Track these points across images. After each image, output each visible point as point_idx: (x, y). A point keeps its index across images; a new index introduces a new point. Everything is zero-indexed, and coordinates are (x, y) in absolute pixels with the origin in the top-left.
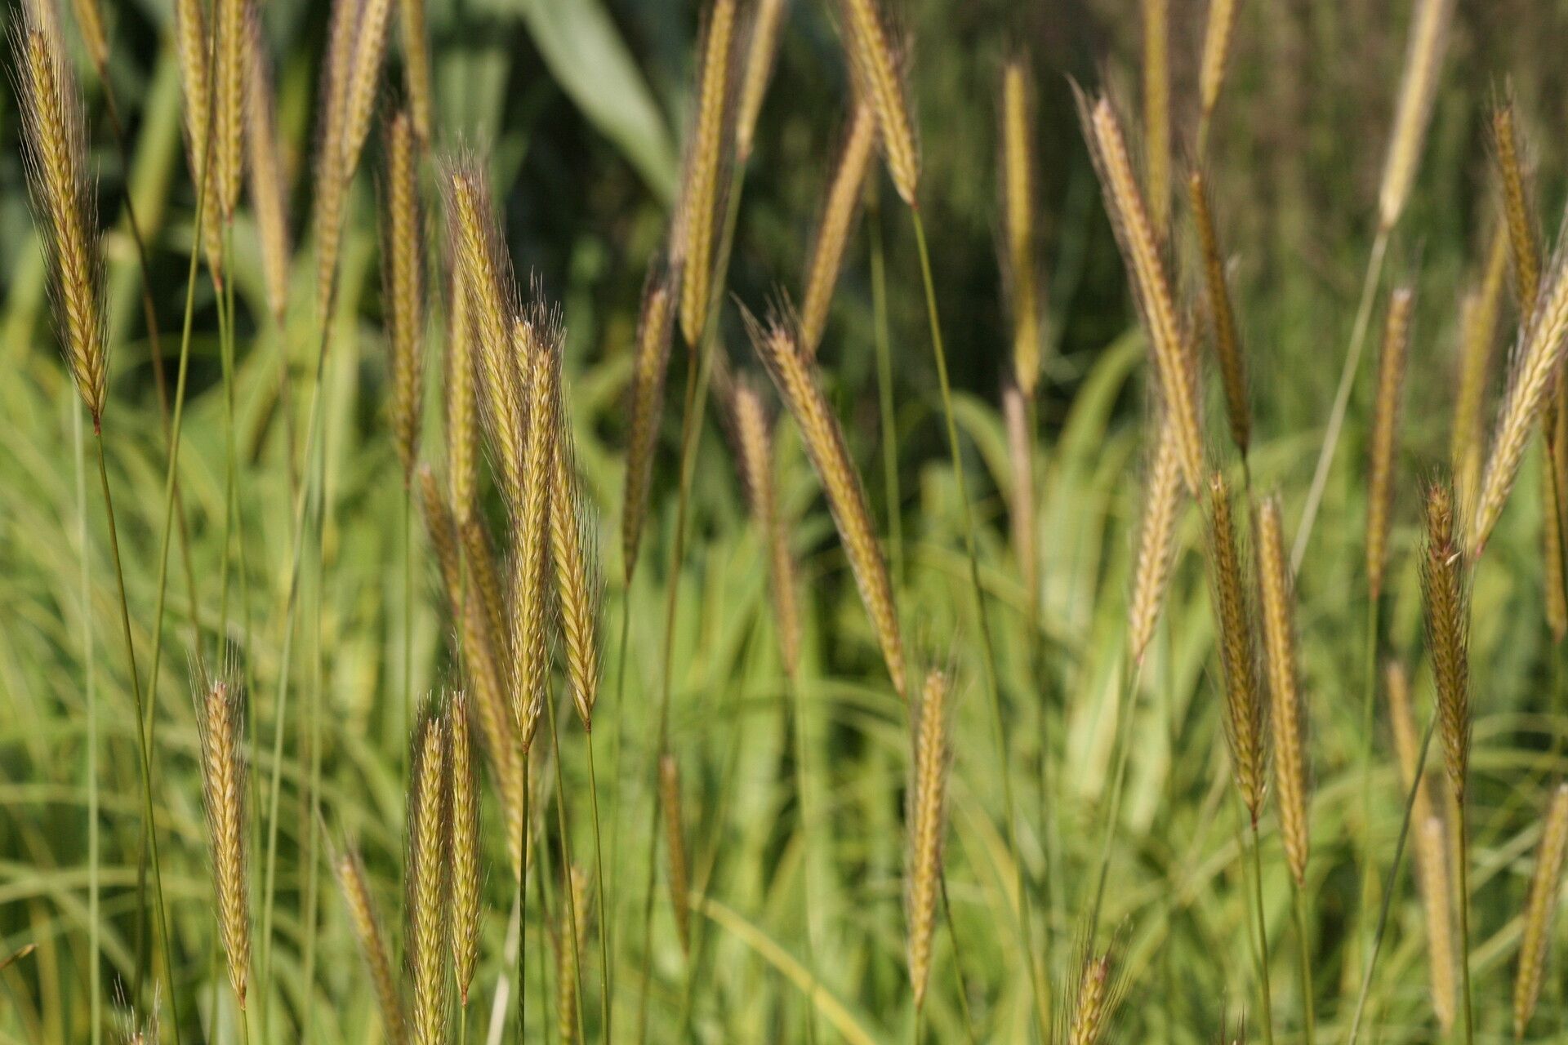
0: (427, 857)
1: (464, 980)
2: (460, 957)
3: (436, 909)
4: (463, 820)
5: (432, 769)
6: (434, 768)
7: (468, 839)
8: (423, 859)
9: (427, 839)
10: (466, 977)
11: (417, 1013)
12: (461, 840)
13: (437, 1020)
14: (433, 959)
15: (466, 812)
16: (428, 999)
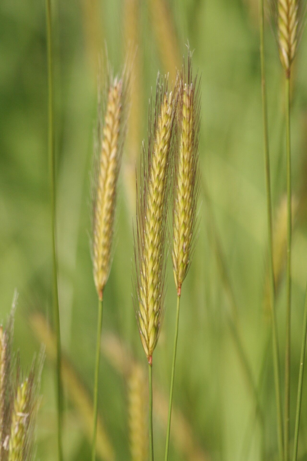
0: (156, 185)
1: (180, 278)
2: (177, 263)
3: (159, 220)
4: (185, 171)
5: (165, 126)
6: (166, 125)
7: (188, 184)
8: (153, 186)
9: (157, 173)
10: (181, 276)
11: (141, 289)
12: (183, 185)
13: (155, 294)
14: (155, 253)
15: (187, 166)
16: (150, 280)
